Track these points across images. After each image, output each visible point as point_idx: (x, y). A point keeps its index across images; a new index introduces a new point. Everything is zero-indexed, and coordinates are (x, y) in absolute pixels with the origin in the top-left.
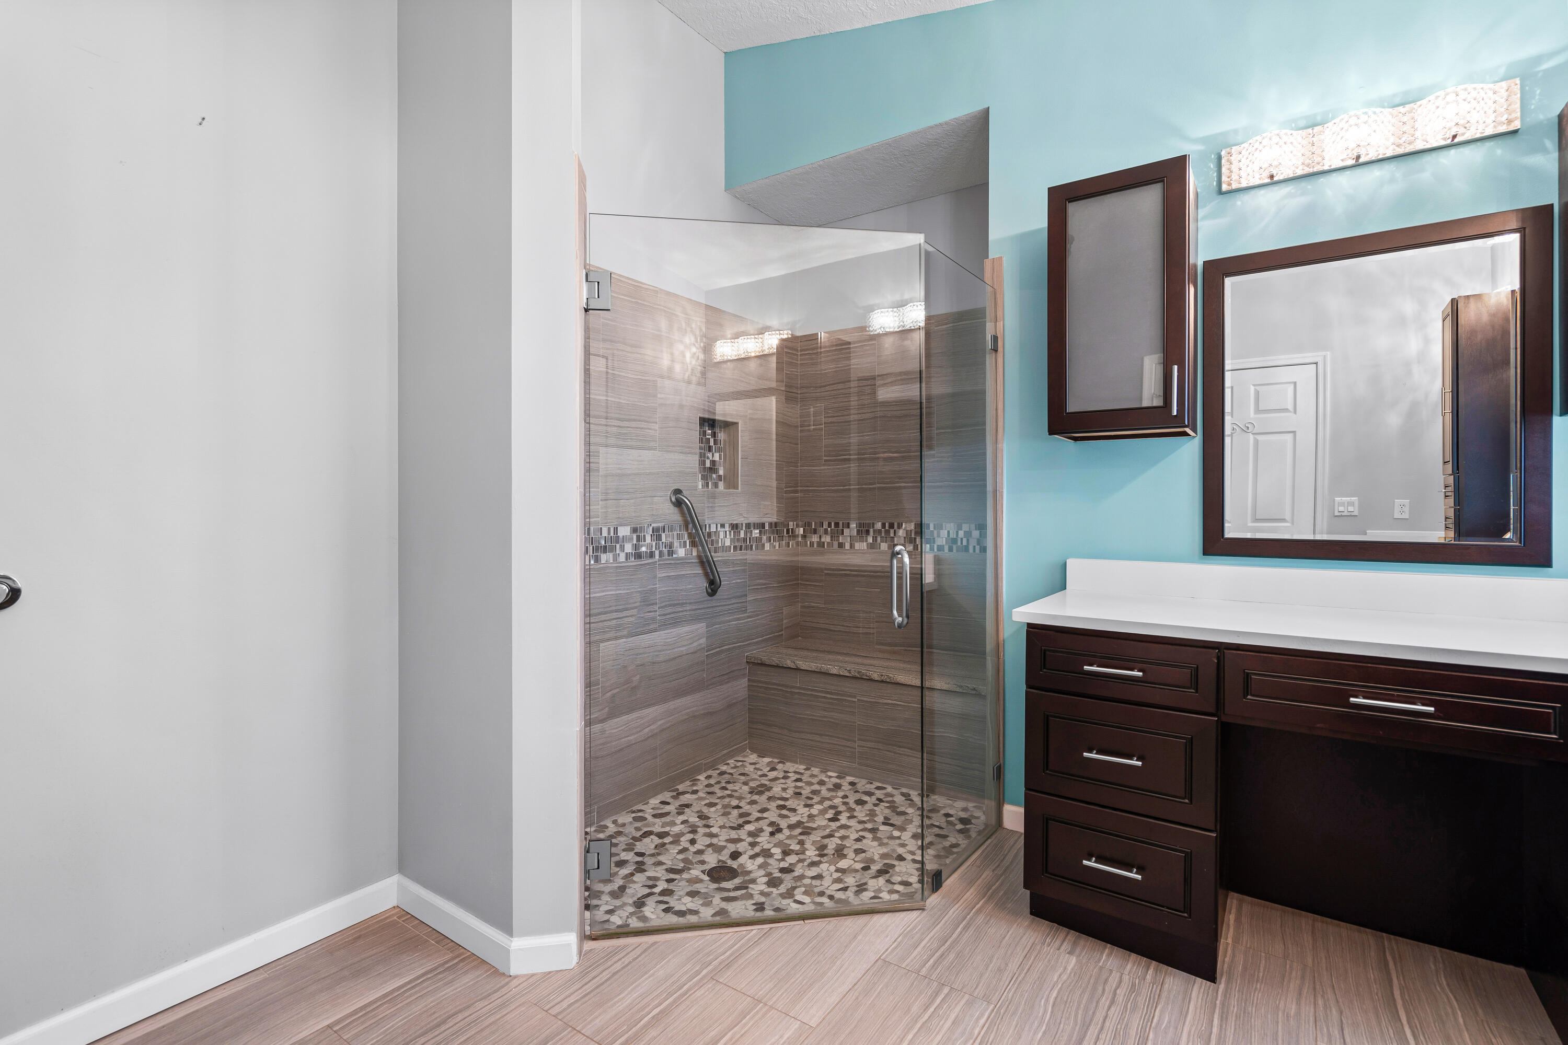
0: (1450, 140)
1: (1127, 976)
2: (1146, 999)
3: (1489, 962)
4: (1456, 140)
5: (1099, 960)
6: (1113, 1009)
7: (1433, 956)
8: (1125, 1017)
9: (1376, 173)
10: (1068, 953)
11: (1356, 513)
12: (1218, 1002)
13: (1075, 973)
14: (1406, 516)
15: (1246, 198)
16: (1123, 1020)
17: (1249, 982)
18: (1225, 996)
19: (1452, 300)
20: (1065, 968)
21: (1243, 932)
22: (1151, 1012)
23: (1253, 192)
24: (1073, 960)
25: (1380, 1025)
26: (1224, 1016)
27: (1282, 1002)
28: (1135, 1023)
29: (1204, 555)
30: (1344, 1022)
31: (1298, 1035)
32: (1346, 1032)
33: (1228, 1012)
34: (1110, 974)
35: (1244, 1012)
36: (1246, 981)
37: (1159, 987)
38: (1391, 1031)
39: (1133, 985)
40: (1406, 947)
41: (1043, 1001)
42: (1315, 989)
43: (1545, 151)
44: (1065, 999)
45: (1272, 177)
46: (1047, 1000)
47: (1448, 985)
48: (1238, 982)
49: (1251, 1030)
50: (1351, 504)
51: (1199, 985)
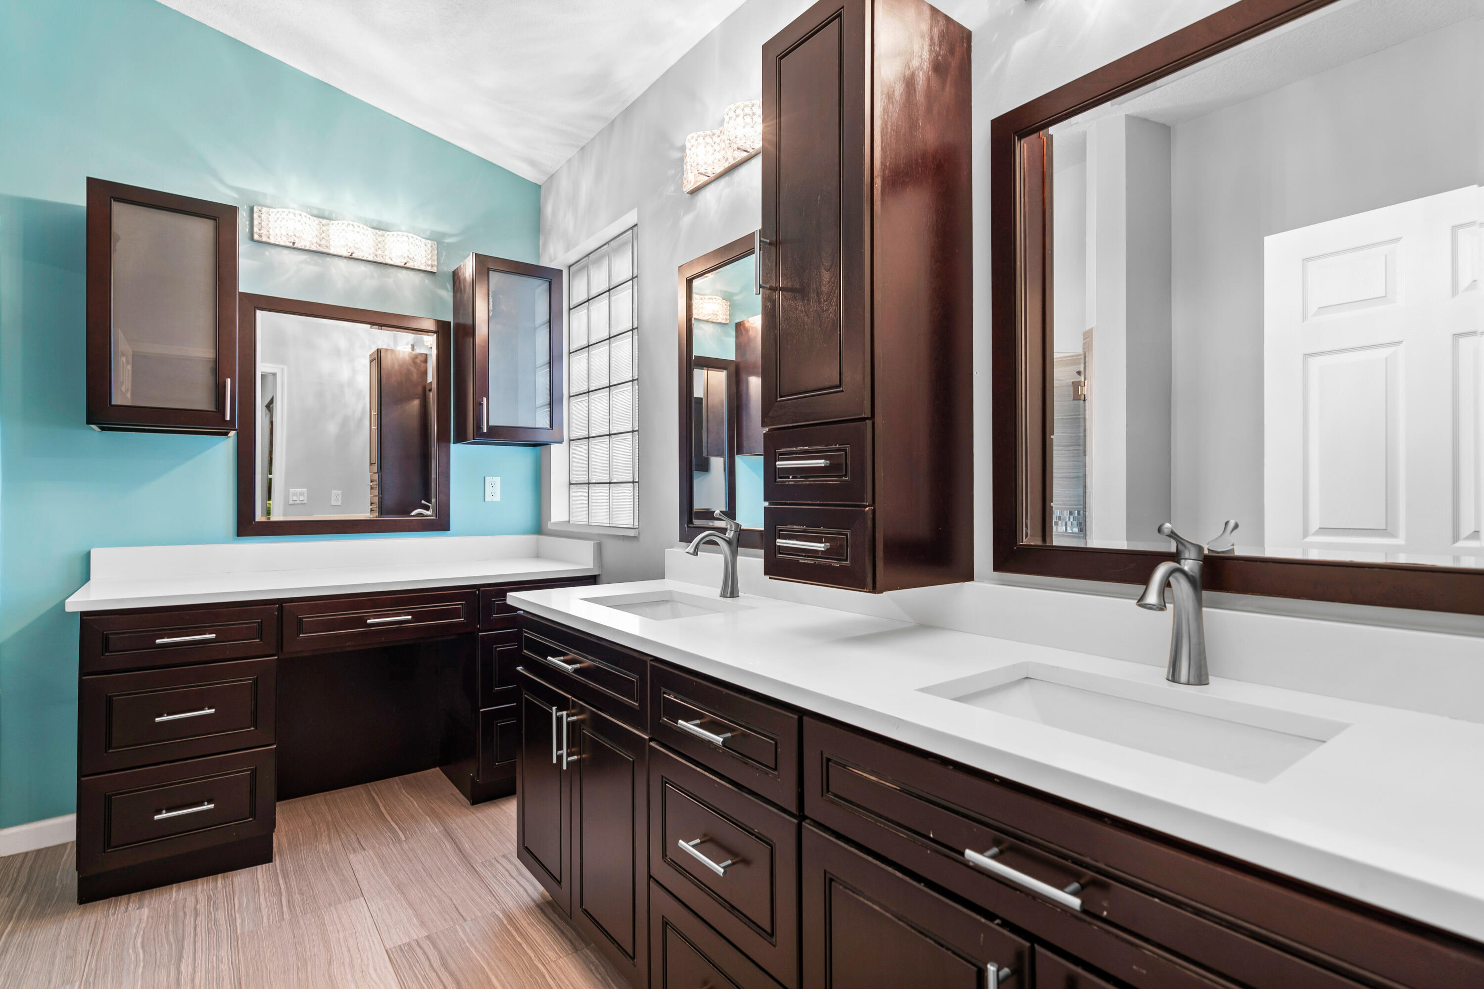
0: (403, 264)
1: (201, 895)
2: (224, 898)
3: (422, 772)
4: (405, 266)
5: (171, 898)
6: (199, 919)
7: (395, 782)
8: (212, 918)
9: (363, 268)
10: (138, 909)
11: (305, 502)
12: (278, 871)
13: (152, 918)
14: (339, 503)
15: (274, 251)
16: (211, 920)
17: (295, 850)
18: (282, 865)
19: (378, 350)
20: (140, 920)
21: (280, 825)
22: (231, 903)
23: (279, 249)
24: (146, 911)
25: (379, 829)
26: (286, 876)
27: (321, 848)
28: (222, 916)
29: (238, 536)
30: (359, 838)
31: (335, 859)
32: (362, 842)
33: (287, 872)
34: (186, 901)
35: (298, 866)
36: (293, 849)
37: (231, 886)
38: (385, 828)
39: (209, 897)
40: (381, 784)
41: (131, 951)
42: (337, 831)
43: (446, 289)
44: (152, 937)
45: (294, 243)
46: (134, 946)
47: (406, 792)
48: (288, 853)
49: (306, 872)
50: (302, 494)
51: (260, 871)
